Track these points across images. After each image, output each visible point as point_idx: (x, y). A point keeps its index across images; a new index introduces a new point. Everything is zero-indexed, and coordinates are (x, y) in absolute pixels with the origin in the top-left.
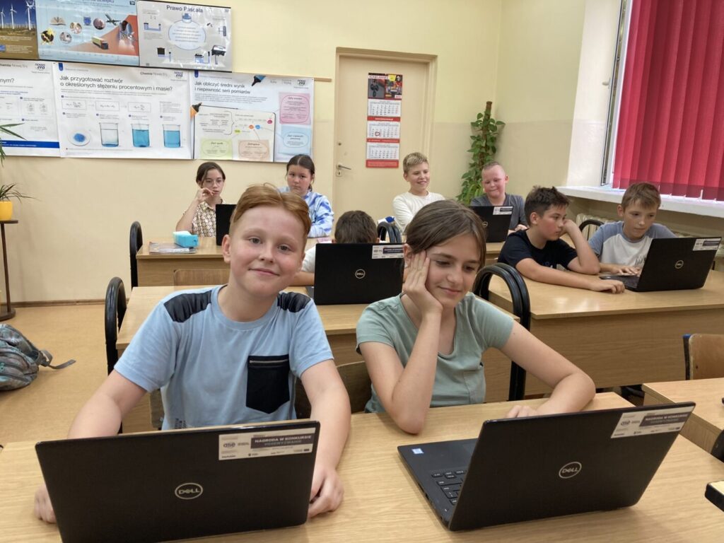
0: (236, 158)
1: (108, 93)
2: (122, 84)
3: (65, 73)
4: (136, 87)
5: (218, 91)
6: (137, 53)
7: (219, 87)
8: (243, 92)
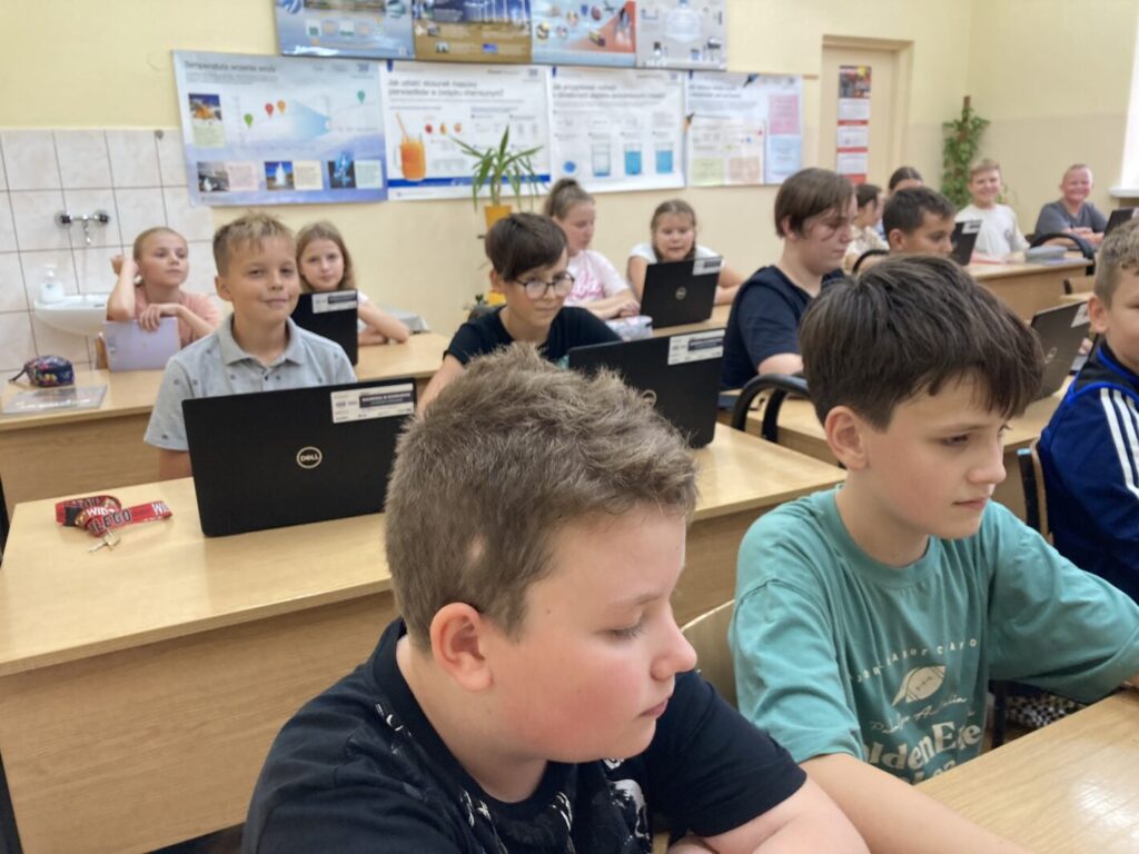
0: (728, 182)
1: (600, 104)
2: (616, 92)
3: (559, 80)
4: (631, 96)
5: (710, 95)
6: (633, 49)
7: (712, 91)
8: (733, 96)
